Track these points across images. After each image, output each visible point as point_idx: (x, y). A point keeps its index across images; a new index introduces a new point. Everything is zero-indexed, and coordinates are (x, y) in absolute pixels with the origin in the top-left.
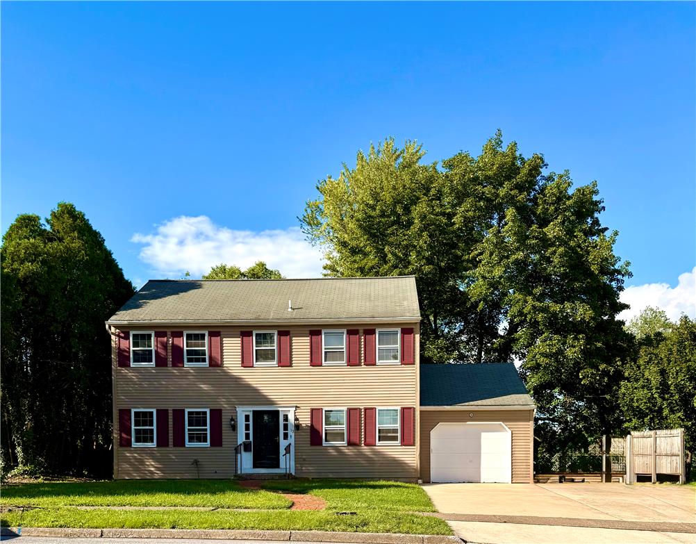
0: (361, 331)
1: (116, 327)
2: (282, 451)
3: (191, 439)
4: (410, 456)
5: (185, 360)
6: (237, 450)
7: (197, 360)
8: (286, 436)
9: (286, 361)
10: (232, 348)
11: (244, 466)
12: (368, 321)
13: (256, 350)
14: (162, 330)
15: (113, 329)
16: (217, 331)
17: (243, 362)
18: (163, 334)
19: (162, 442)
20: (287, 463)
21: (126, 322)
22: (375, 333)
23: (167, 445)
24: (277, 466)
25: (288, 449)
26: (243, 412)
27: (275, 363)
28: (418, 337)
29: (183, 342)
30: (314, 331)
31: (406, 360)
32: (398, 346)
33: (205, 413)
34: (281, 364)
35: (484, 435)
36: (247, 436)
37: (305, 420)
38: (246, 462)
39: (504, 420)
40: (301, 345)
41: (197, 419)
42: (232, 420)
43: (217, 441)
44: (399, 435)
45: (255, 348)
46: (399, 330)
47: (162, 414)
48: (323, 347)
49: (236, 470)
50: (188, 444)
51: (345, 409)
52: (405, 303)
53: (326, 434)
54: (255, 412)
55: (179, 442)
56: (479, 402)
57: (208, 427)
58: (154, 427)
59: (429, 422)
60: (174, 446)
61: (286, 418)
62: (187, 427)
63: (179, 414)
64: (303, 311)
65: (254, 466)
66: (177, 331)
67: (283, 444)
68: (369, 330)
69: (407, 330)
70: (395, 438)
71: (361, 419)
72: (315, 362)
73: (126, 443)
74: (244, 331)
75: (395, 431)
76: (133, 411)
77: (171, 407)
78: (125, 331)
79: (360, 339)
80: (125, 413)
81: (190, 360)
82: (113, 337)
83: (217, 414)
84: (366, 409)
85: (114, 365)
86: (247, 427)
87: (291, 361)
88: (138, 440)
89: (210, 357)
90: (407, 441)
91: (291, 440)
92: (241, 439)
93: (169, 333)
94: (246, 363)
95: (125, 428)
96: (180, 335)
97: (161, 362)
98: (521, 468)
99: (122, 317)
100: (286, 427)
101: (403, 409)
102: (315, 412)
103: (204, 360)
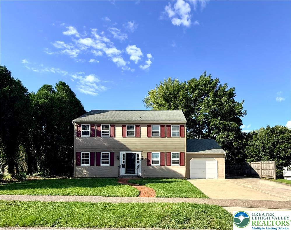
0: (166, 126)
2: (136, 168)
3: (103, 163)
4: (181, 170)
5: (101, 135)
6: (119, 167)
7: (106, 135)
8: (138, 162)
9: (138, 136)
10: (119, 130)
11: (122, 173)
12: (168, 122)
13: (128, 131)
14: (93, 124)
15: (75, 124)
16: (113, 124)
17: (122, 136)
18: (94, 126)
19: (92, 164)
20: (138, 172)
21: (80, 121)
22: (170, 126)
23: (94, 165)
24: (135, 173)
25: (138, 167)
26: (122, 154)
27: (134, 136)
28: (186, 128)
29: (100, 129)
30: (149, 125)
31: (182, 136)
32: (179, 131)
33: (108, 154)
34: (136, 137)
35: (207, 162)
36: (124, 162)
37: (145, 157)
39: (215, 157)
40: (144, 130)
41: (105, 156)
42: (118, 156)
43: (112, 164)
44: (179, 162)
45: (127, 131)
46: (179, 125)
47: (92, 154)
48: (152, 131)
49: (119, 174)
50: (101, 165)
51: (160, 152)
52: (181, 117)
53: (153, 161)
54: (126, 153)
55: (98, 164)
56: (206, 151)
57: (109, 159)
58: (89, 159)
59: (189, 158)
60: (96, 165)
61: (138, 155)
62: (101, 159)
63: (98, 154)
64: (145, 119)
65: (126, 173)
66: (98, 124)
67: (137, 165)
68: (168, 125)
69: (182, 125)
70: (178, 163)
71: (165, 157)
72: (149, 136)
73: (78, 164)
74: (123, 125)
75: (178, 161)
76: (81, 153)
77: (95, 151)
78: (79, 124)
79: (165, 128)
80: (78, 154)
81: (103, 135)
82: (75, 127)
83: (112, 154)
84: (167, 153)
85: (75, 136)
86: (124, 159)
87: (140, 135)
88: (83, 163)
89: (111, 134)
90: (182, 164)
91: (140, 163)
92: (121, 163)
93: (96, 125)
95: (78, 160)
96: (100, 126)
97: (92, 136)
98: (221, 174)
99: (79, 120)
100: (138, 159)
101: (181, 153)
102: (149, 154)
103: (108, 135)
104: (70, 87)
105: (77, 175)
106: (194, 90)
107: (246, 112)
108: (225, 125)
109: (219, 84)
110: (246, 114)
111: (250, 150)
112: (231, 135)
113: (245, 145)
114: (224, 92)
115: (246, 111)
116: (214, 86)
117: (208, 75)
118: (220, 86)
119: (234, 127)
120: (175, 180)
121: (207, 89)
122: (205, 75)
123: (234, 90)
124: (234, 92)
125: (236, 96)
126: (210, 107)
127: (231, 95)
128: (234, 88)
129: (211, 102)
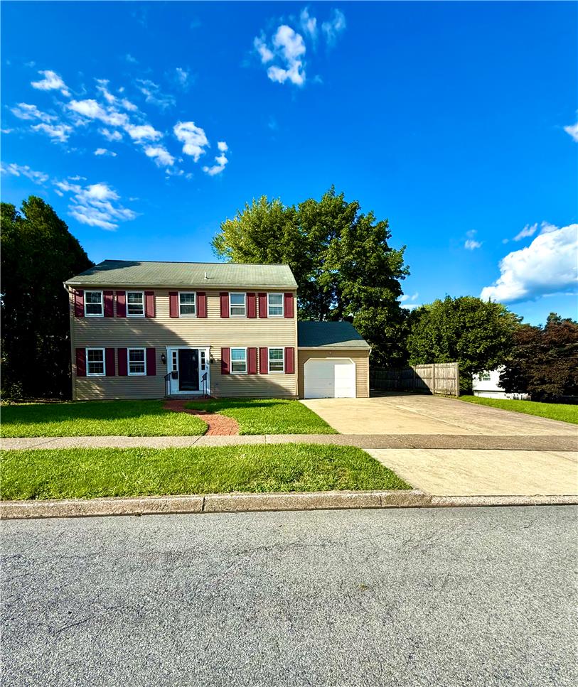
0: (257, 294)
1: (73, 287)
2: (201, 379)
3: (132, 370)
4: (288, 382)
5: (127, 312)
6: (167, 378)
7: (137, 312)
8: (203, 368)
9: (203, 314)
10: (162, 303)
11: (173, 389)
12: (261, 287)
13: (181, 306)
14: (108, 290)
15: (70, 289)
16: (151, 291)
17: (171, 314)
18: (110, 293)
19: (110, 372)
20: (205, 388)
21: (80, 283)
22: (266, 296)
23: (114, 375)
24: (198, 389)
25: (205, 377)
26: (171, 350)
27: (194, 315)
28: (295, 299)
29: (125, 299)
30: (223, 293)
31: (288, 314)
32: (283, 305)
33: (143, 351)
34: (199, 316)
35: (336, 366)
36: (175, 367)
37: (217, 357)
38: (174, 387)
39: (351, 357)
40: (213, 303)
41: (137, 356)
42: (163, 356)
43: (152, 371)
44: (284, 366)
45: (180, 304)
46: (283, 295)
47: (110, 352)
48: (230, 304)
49: (166, 392)
50: (130, 374)
51: (246, 348)
52: (285, 278)
53: (232, 366)
54: (180, 351)
55: (123, 372)
56: (335, 344)
57: (145, 361)
58: (104, 362)
59: (303, 357)
60: (120, 375)
61: (203, 354)
62: (129, 362)
63: (123, 352)
64: (215, 280)
65: (181, 389)
66: (120, 290)
67: (201, 373)
68: (262, 294)
69: (288, 295)
70: (281, 369)
71: (257, 357)
72: (224, 314)
73: (81, 373)
74: (172, 292)
75: (281, 364)
76: (87, 349)
77: (116, 347)
78: (80, 290)
79: (256, 300)
80: (81, 352)
81: (130, 312)
82: (70, 295)
83: (151, 352)
84: (260, 348)
85: (72, 314)
86: (174, 361)
87: (206, 314)
88: (91, 371)
89: (146, 311)
90: (289, 371)
91: (207, 370)
92: (170, 369)
93: (114, 292)
94: (173, 314)
95: (81, 365)
96: (123, 294)
97: (108, 313)
98: (361, 388)
99: (78, 280)
100: (203, 361)
101: (286, 348)
102: (225, 351)
103: (141, 312)
104: (54, 210)
105: (80, 395)
106: (311, 223)
107: (409, 270)
108: (371, 294)
109: (359, 213)
110: (409, 274)
111: (416, 341)
112: (382, 314)
113: (406, 333)
114: (369, 229)
115: (408, 267)
116: (350, 216)
117: (338, 194)
118: (362, 217)
119: (386, 299)
120: (276, 401)
121: (336, 221)
122: (333, 194)
123: (387, 226)
124: (387, 230)
125: (391, 236)
126: (343, 258)
127: (381, 235)
128: (387, 221)
129: (345, 249)
